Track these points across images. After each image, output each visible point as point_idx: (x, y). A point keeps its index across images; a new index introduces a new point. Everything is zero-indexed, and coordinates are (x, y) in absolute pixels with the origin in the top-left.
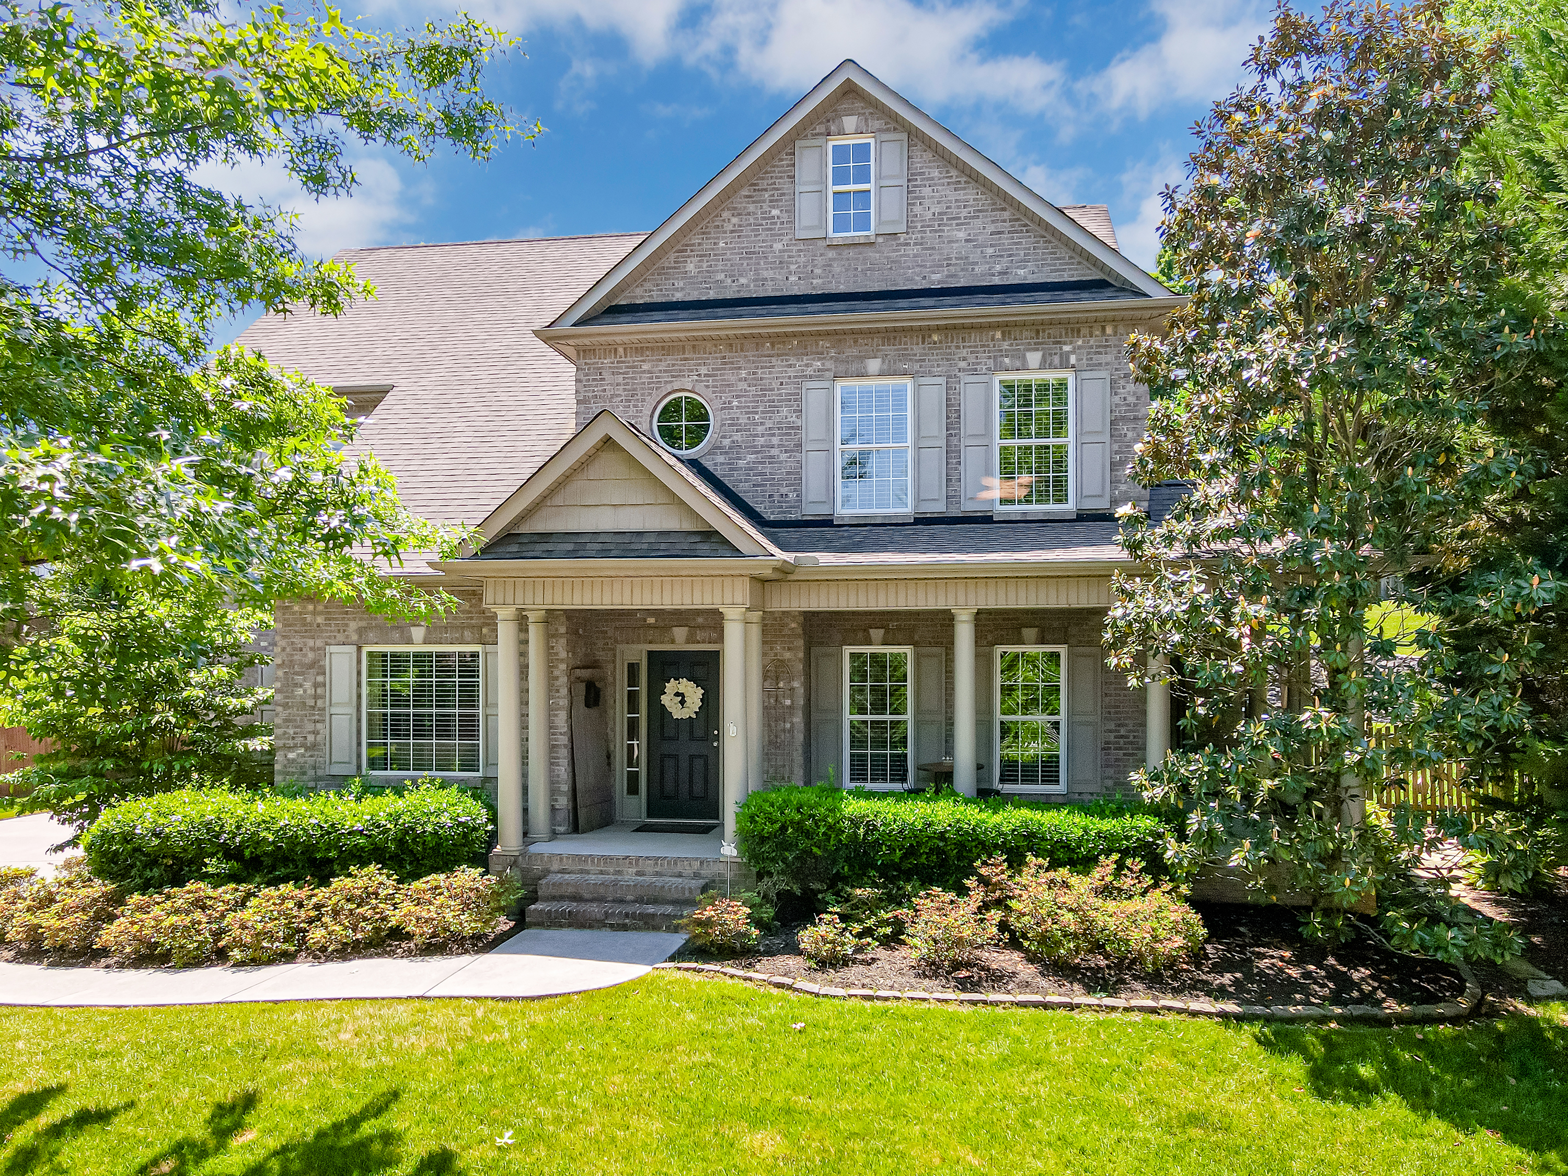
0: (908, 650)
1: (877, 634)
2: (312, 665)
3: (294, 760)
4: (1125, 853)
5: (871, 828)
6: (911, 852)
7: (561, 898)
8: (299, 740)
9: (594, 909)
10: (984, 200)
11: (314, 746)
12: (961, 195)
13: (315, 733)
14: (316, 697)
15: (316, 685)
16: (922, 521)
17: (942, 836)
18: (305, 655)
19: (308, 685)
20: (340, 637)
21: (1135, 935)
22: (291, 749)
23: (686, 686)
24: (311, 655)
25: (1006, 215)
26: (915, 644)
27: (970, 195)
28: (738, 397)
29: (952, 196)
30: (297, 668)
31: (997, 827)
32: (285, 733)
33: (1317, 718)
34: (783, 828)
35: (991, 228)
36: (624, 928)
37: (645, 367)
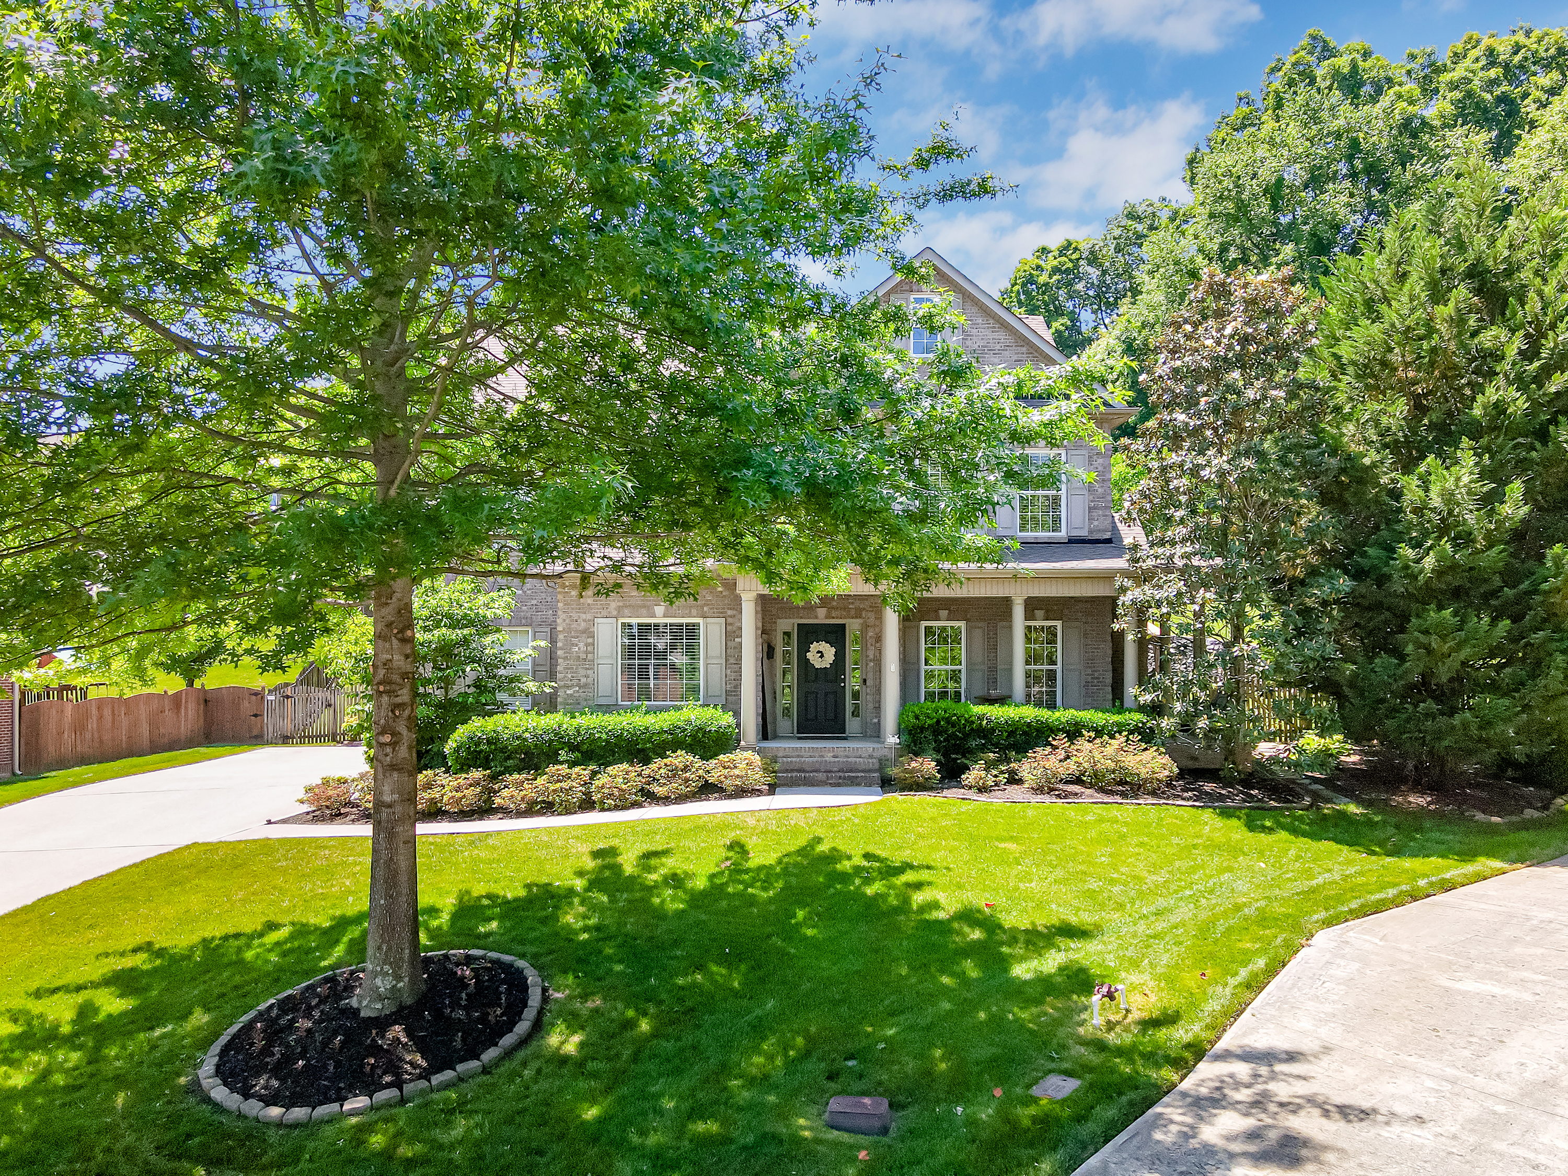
0: (962, 624)
1: (944, 613)
2: (584, 632)
3: (571, 695)
4: (1131, 732)
5: (990, 721)
6: (1011, 734)
7: (792, 771)
8: (575, 682)
9: (816, 775)
10: (1010, 340)
11: (586, 685)
12: (996, 335)
13: (587, 677)
14: (587, 653)
15: (587, 645)
17: (1029, 725)
18: (579, 625)
19: (581, 645)
20: (604, 613)
21: (1144, 771)
22: (568, 687)
23: (824, 647)
24: (583, 625)
25: (1024, 349)
26: (967, 620)
27: (1002, 335)
29: (991, 336)
30: (575, 634)
31: (1058, 719)
32: (566, 677)
34: (938, 722)
35: (1015, 357)
36: (839, 785)
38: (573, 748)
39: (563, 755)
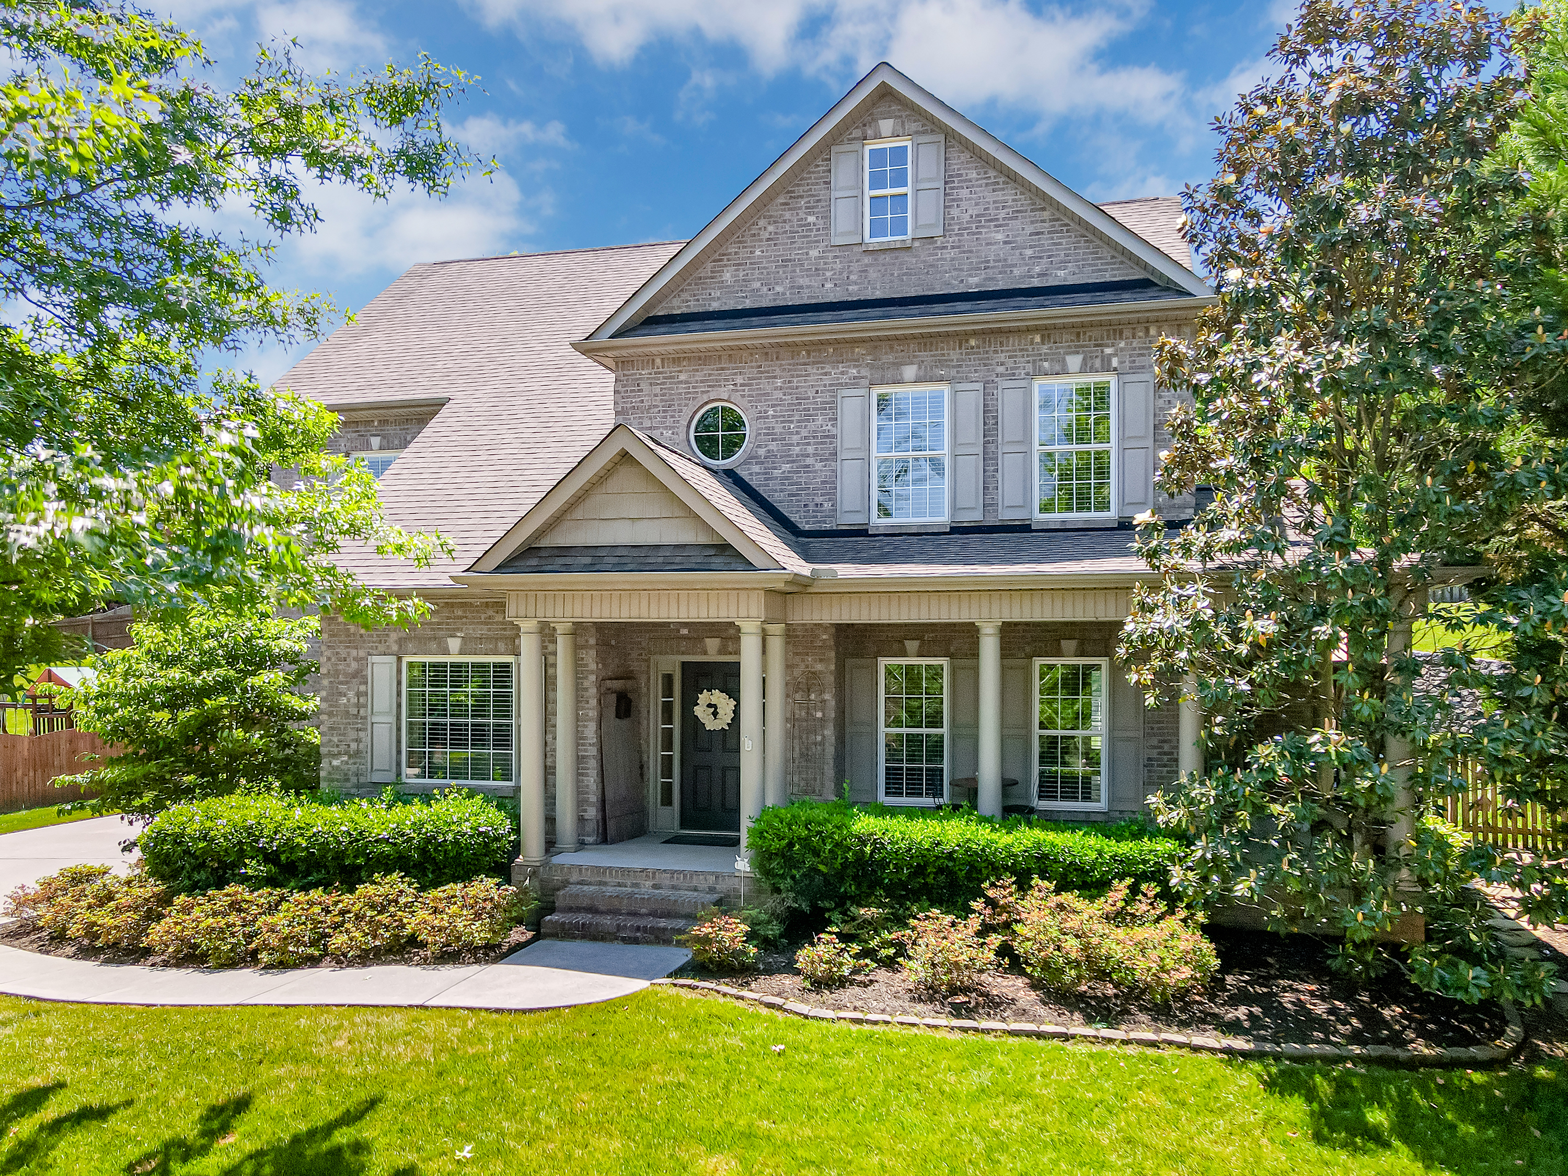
0: (944, 662)
1: (912, 645)
2: (355, 675)
3: (338, 767)
4: (1144, 877)
5: (878, 846)
6: (920, 870)
7: (578, 910)
8: (343, 748)
9: (607, 921)
10: (1024, 201)
11: (358, 753)
12: (999, 196)
13: (358, 741)
14: (358, 706)
15: (358, 695)
16: (956, 530)
17: (950, 856)
18: (349, 665)
19: (351, 694)
20: (381, 648)
21: (1142, 964)
22: (335, 756)
23: (718, 697)
24: (354, 665)
25: (1046, 215)
26: (951, 656)
27: (1008, 195)
28: (773, 406)
29: (990, 197)
30: (341, 678)
31: (1007, 847)
32: (330, 741)
33: (1326, 741)
34: (791, 845)
35: (1030, 229)
36: (635, 941)
37: (683, 377)
38: (270, 857)
39: (252, 867)
